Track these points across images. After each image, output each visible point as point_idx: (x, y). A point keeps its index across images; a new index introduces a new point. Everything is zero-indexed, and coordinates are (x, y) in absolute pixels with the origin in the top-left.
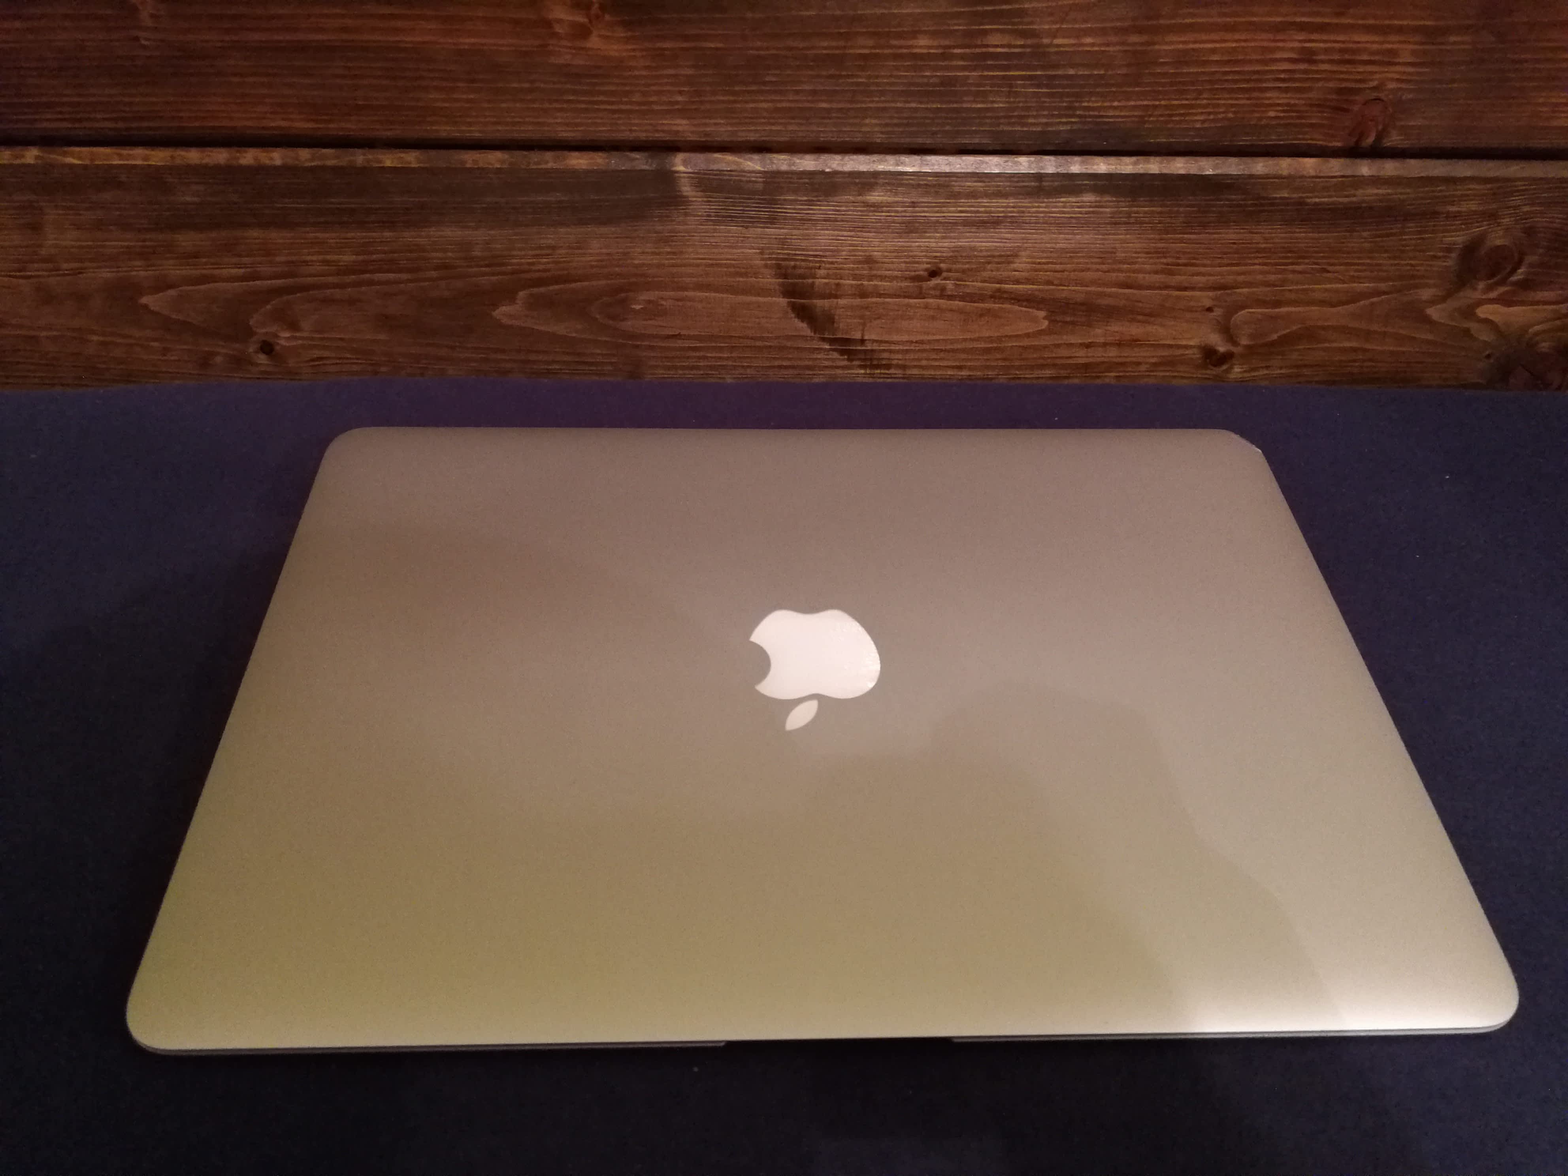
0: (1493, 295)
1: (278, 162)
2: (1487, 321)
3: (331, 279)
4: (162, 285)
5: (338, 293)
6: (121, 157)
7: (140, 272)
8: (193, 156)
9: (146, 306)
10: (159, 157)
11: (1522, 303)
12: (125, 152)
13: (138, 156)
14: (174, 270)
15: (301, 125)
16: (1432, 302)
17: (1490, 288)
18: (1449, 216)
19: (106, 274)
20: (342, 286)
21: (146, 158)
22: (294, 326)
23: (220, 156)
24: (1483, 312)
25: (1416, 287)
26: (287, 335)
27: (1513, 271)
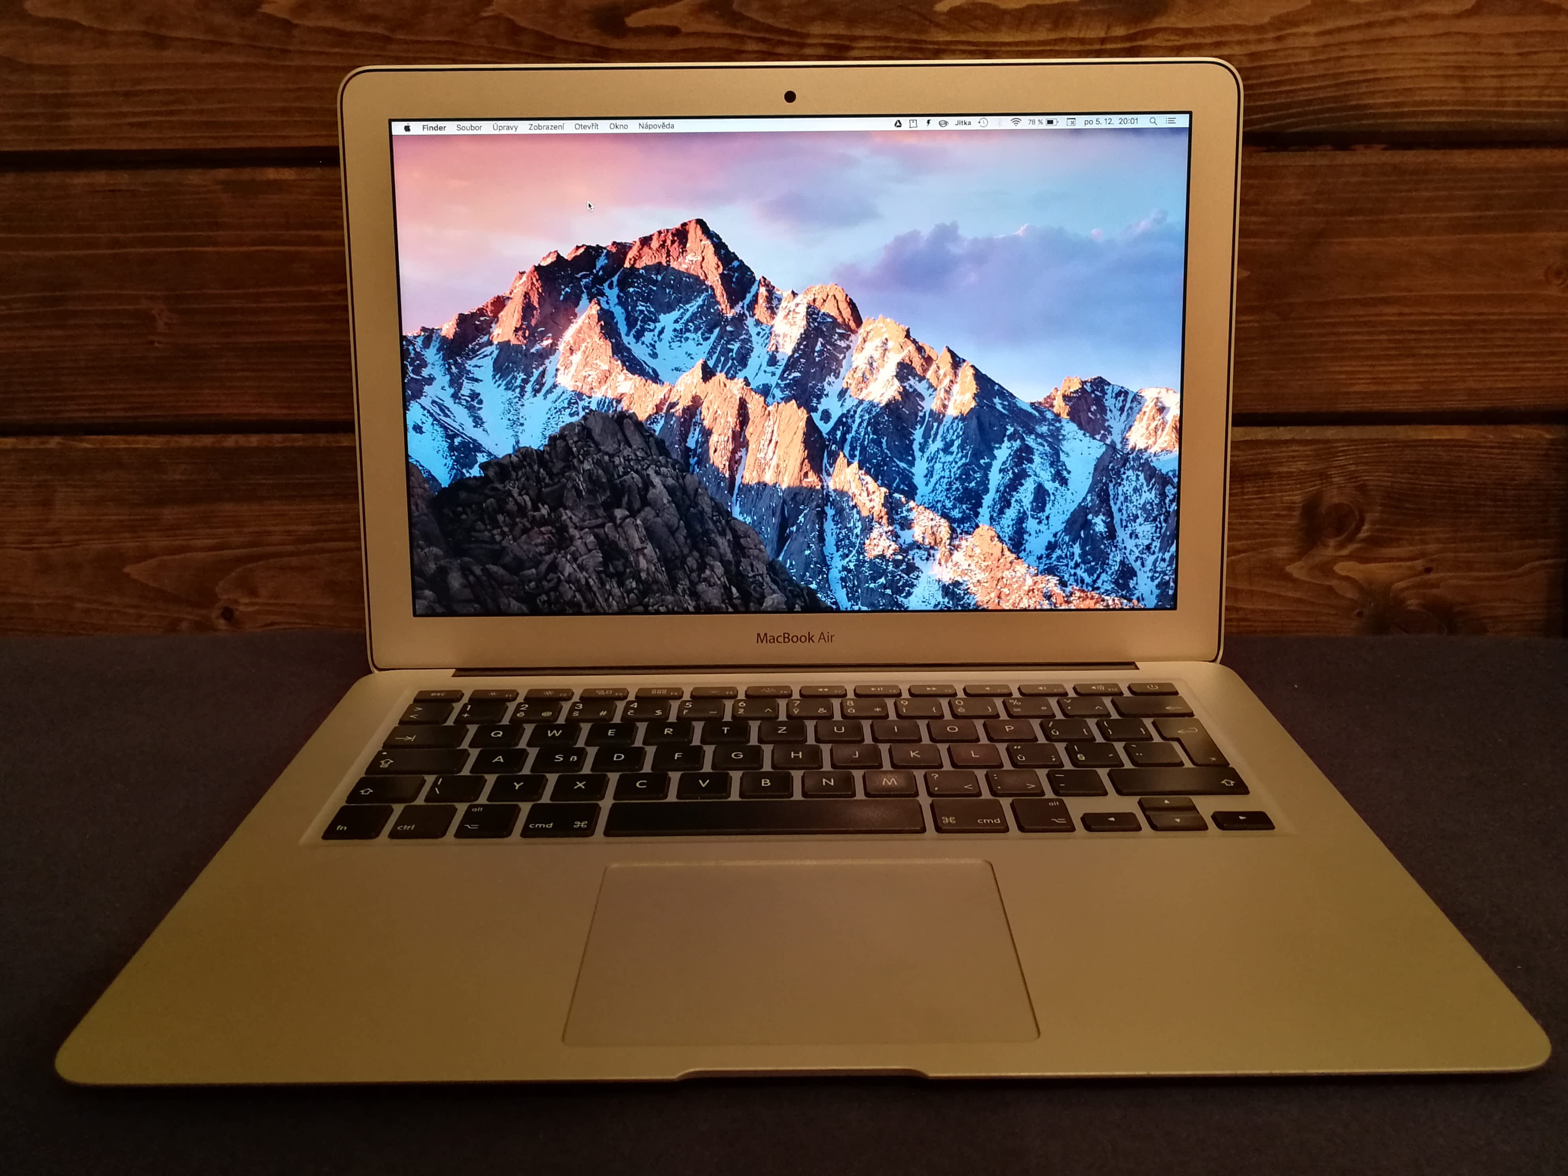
0: (1345, 552)
1: (255, 444)
2: (1347, 578)
3: (289, 548)
4: (144, 555)
5: (294, 561)
6: (126, 442)
7: (129, 544)
8: (186, 441)
9: (128, 575)
10: (157, 442)
11: (1376, 560)
12: (130, 438)
13: (141, 442)
14: (156, 542)
15: (275, 411)
16: (1291, 561)
17: (1341, 546)
18: (1281, 476)
19: (99, 546)
20: (298, 554)
21: (146, 443)
22: (253, 592)
23: (207, 440)
24: (1341, 568)
25: (1269, 545)
26: (247, 601)
27: (1358, 529)
